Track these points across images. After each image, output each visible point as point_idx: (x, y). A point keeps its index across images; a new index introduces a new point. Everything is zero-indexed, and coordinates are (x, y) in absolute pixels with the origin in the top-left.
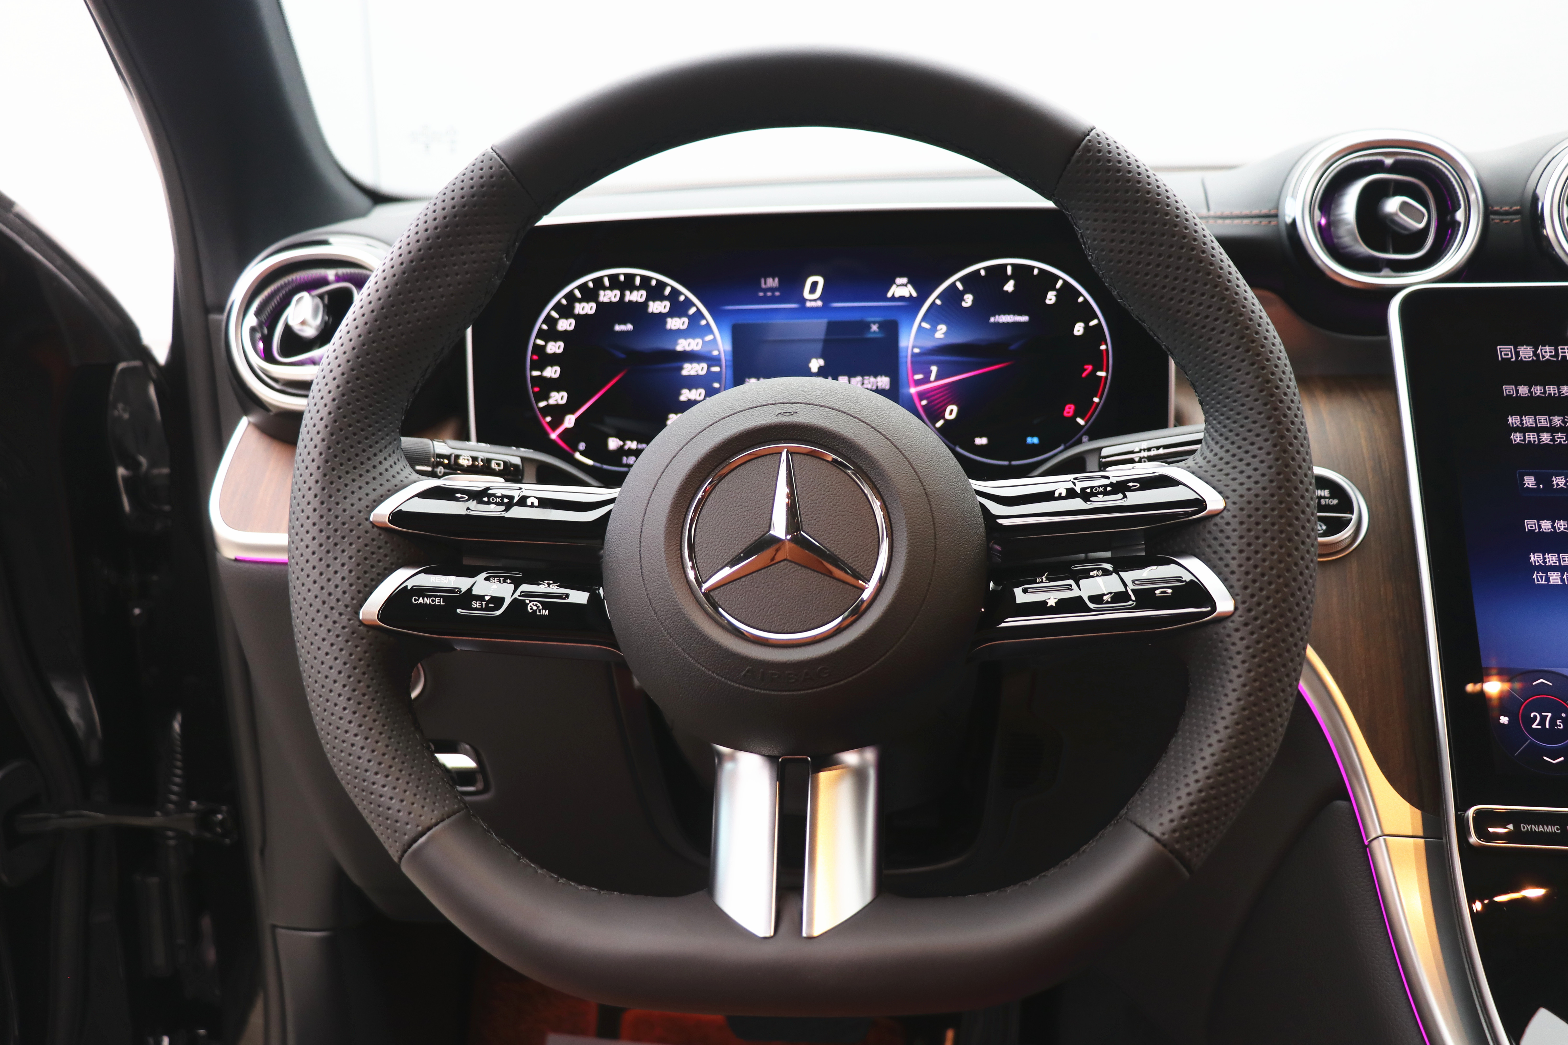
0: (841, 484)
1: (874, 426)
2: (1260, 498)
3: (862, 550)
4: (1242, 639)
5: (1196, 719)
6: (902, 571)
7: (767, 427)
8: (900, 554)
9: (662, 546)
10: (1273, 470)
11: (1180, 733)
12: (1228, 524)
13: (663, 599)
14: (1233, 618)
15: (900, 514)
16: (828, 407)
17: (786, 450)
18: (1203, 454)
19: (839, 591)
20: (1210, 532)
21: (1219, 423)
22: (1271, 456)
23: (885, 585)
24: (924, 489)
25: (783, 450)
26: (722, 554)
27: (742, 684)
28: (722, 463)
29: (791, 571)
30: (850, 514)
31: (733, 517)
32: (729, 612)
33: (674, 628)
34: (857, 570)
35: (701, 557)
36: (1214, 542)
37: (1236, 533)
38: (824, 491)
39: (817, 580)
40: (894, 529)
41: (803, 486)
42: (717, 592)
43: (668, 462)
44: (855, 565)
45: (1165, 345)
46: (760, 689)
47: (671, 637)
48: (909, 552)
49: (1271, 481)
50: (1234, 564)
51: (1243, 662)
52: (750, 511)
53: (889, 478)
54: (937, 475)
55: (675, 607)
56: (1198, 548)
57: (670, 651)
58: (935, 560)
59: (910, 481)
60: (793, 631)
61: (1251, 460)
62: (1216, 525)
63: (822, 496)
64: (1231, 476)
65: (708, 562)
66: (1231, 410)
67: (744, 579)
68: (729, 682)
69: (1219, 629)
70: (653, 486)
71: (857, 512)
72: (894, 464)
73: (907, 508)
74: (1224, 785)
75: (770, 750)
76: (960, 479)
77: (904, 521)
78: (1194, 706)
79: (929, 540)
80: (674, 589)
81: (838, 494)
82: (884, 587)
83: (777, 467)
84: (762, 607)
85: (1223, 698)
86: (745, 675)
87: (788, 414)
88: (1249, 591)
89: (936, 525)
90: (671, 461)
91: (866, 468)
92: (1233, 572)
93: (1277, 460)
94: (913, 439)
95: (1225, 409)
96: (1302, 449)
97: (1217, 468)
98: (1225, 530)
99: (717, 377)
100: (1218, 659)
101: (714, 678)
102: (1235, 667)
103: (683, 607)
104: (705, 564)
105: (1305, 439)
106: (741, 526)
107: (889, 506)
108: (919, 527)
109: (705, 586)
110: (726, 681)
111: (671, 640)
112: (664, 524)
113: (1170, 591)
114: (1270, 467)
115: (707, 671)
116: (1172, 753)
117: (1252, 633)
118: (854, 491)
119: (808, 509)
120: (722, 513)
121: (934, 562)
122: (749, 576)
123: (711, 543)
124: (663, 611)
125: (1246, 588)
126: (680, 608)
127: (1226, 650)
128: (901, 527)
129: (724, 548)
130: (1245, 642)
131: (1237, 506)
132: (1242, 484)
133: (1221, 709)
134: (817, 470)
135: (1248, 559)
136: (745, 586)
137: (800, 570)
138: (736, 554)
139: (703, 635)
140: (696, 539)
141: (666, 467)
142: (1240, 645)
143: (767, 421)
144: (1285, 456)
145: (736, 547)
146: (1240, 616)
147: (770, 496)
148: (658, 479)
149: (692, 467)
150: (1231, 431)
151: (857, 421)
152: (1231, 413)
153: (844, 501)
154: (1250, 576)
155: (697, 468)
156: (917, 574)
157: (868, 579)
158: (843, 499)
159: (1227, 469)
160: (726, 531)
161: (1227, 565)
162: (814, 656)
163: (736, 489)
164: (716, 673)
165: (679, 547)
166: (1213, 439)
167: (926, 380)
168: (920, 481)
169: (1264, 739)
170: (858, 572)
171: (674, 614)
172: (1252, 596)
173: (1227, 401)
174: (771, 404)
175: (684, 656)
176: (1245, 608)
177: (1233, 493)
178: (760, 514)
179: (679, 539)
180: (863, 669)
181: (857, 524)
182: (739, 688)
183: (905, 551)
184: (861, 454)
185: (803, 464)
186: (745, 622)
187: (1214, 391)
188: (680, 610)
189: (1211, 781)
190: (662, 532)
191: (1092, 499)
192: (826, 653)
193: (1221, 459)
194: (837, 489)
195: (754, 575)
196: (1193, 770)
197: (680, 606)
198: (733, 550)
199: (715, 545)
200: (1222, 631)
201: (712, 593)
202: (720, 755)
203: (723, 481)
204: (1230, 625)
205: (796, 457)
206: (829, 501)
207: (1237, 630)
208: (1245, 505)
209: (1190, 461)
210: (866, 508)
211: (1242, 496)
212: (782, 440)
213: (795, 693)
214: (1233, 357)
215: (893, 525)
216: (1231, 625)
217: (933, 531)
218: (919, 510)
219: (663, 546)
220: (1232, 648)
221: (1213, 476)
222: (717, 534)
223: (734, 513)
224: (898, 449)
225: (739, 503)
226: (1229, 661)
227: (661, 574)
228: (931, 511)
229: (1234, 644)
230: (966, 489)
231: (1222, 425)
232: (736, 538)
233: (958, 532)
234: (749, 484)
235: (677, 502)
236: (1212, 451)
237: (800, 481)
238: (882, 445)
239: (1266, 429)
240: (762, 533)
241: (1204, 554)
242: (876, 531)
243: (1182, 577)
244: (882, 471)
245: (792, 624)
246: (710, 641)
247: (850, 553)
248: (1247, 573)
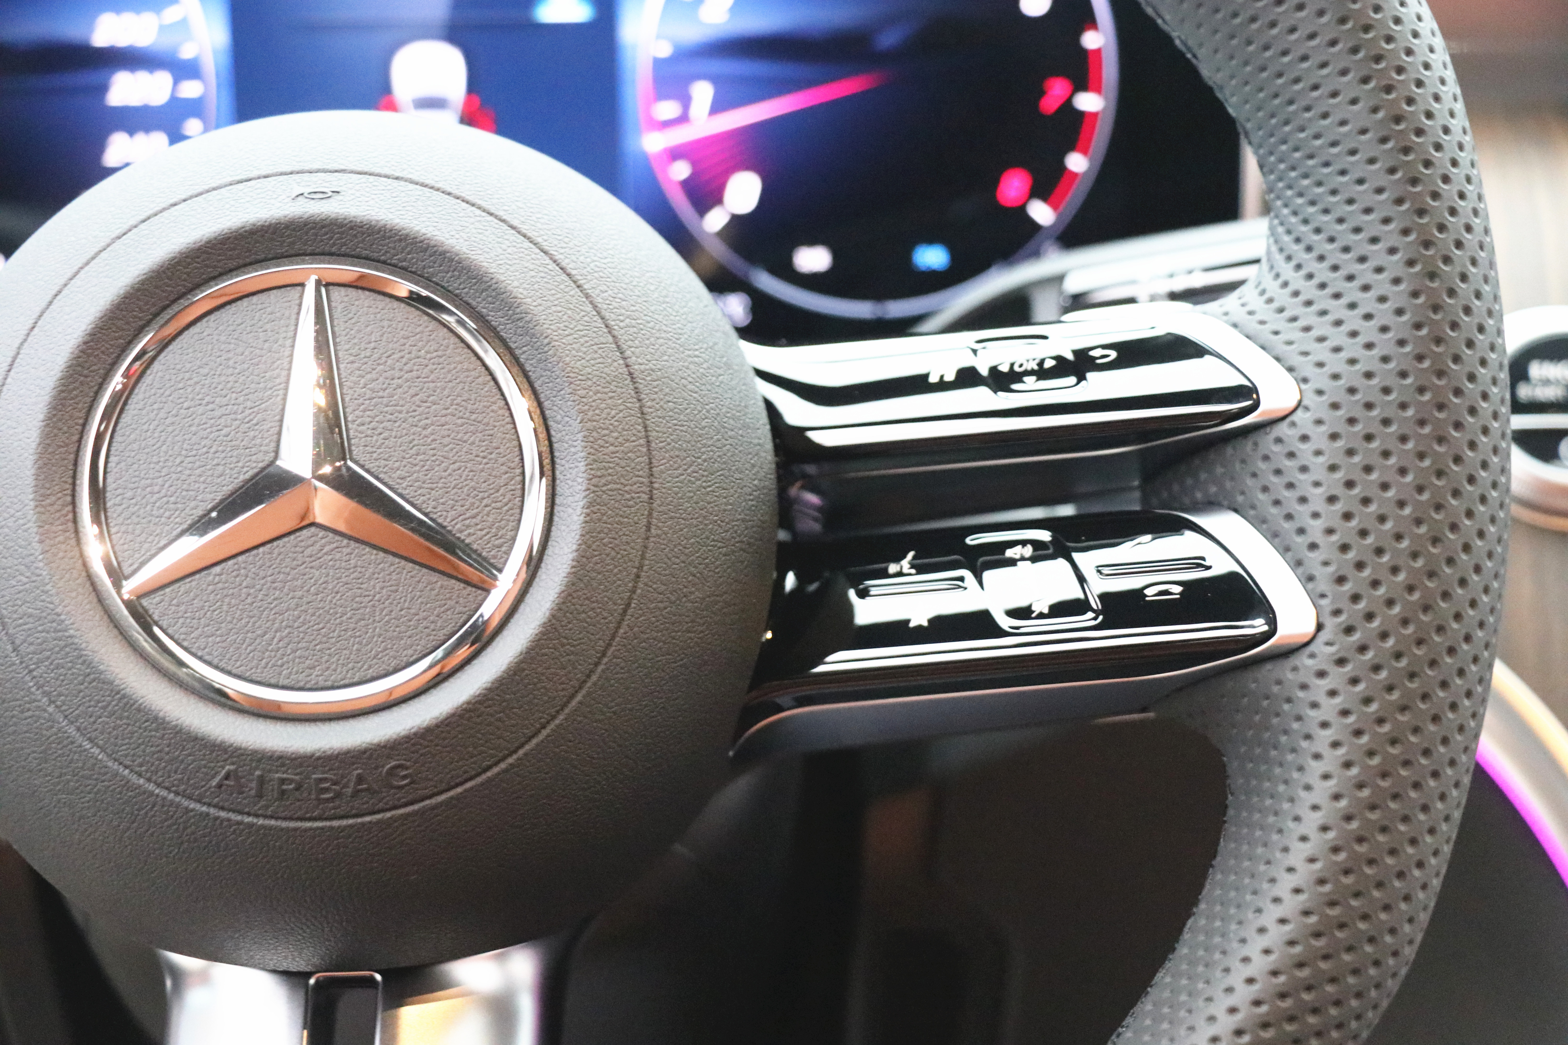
0: (440, 353)
1: (515, 223)
2: (1375, 381)
3: (485, 502)
4: (1333, 693)
5: (1236, 873)
6: (575, 547)
7: (270, 225)
8: (570, 510)
9: (29, 498)
10: (1405, 318)
11: (1203, 906)
12: (1305, 438)
13: (30, 616)
14: (1312, 648)
15: (571, 422)
16: (412, 182)
17: (313, 278)
18: (1259, 283)
19: (434, 592)
20: (1266, 458)
21: (1295, 213)
22: (1402, 287)
23: (537, 580)
24: (627, 366)
25: (308, 278)
26: (167, 514)
27: (215, 806)
28: (168, 306)
29: (326, 549)
30: (460, 421)
31: (193, 429)
32: (185, 644)
33: (58, 683)
34: (475, 547)
35: (121, 519)
36: (1274, 479)
37: (1321, 459)
38: (401, 370)
39: (383, 570)
40: (556, 454)
41: (352, 358)
42: (157, 597)
43: (44, 304)
44: (469, 535)
45: (1179, 37)
46: (257, 816)
47: (51, 702)
48: (590, 505)
49: (1401, 343)
50: (1316, 528)
51: (1335, 745)
52: (233, 416)
53: (546, 341)
54: (658, 335)
55: (60, 634)
56: (1243, 493)
57: (48, 733)
58: (649, 523)
59: (595, 347)
60: (329, 683)
61: (1358, 296)
62: (1279, 440)
63: (396, 381)
64: (1315, 333)
65: (137, 532)
66: (1319, 184)
67: (217, 569)
68: (186, 803)
69: (1284, 670)
70: (9, 360)
71: (474, 417)
72: (559, 308)
73: (586, 407)
74: (1291, 1019)
75: (286, 958)
76: (715, 344)
77: (580, 436)
78: (1233, 845)
79: (635, 479)
80: (58, 594)
81: (432, 377)
82: (535, 584)
83: (294, 317)
84: (259, 632)
85: (1291, 824)
86: (219, 786)
87: (321, 196)
88: (1347, 587)
89: (653, 445)
90: (51, 303)
91: (495, 319)
92: (1313, 546)
93: (1415, 294)
94: (605, 254)
95: (1306, 182)
96: (1473, 270)
97: (1287, 314)
98: (1298, 453)
99: (194, 108)
100: (1283, 739)
101: (151, 794)
102: (1317, 756)
103: (78, 633)
104: (130, 537)
105: (1481, 248)
106: (212, 450)
107: (547, 404)
108: (611, 448)
109: (130, 587)
110: (178, 799)
111: (51, 709)
112: (34, 445)
113: (1177, 589)
114: (1400, 312)
115: (134, 778)
116: (1185, 951)
117: (1354, 681)
118: (468, 370)
119: (364, 411)
120: (168, 421)
121: (648, 528)
122: (231, 562)
123: (144, 489)
124: (31, 644)
125: (1341, 580)
126: (71, 637)
127: (1299, 718)
128: (573, 450)
129: (172, 499)
130: (1338, 700)
131: (1324, 398)
132: (1337, 350)
133: (1286, 850)
134: (386, 323)
135: (1347, 516)
136: (220, 585)
137: (348, 546)
138: (201, 513)
139: (124, 696)
140: (110, 480)
141: (40, 316)
142: (1329, 708)
143: (271, 213)
144: (1432, 285)
145: (199, 498)
146: (1329, 644)
147: (278, 381)
148: (22, 344)
149: (98, 315)
150: (1318, 231)
151: (478, 212)
152: (1320, 190)
153: (446, 393)
154: (1351, 555)
155: (111, 318)
156: (608, 555)
157: (500, 566)
158: (444, 389)
159: (1308, 317)
160: (178, 461)
161: (1301, 531)
162: (376, 741)
163: (200, 367)
164: (155, 783)
165: (69, 499)
166: (1281, 250)
167: (683, 119)
168: (618, 347)
169: (1383, 916)
170: (475, 551)
171: (57, 649)
172: (1355, 598)
173: (1311, 162)
174: (282, 174)
175: (80, 746)
176: (1340, 624)
177: (1318, 370)
178: (254, 422)
179: (70, 481)
180: (489, 768)
181: (473, 443)
182: (208, 814)
183: (581, 504)
184: (483, 286)
185: (354, 309)
186: (222, 664)
187: (1284, 142)
188: (70, 641)
189: (1264, 1009)
190: (29, 463)
191: (1014, 387)
192: (403, 733)
193: (1296, 294)
194: (431, 367)
195: (240, 559)
196: (1224, 986)
197: (71, 632)
198: (193, 504)
199: (152, 493)
200: (1290, 676)
201: (145, 602)
202: (177, 974)
203: (171, 347)
204: (1303, 660)
205: (337, 293)
206: (412, 391)
207: (1321, 674)
208: (1342, 397)
209: (1230, 301)
210: (494, 407)
211: (1336, 377)
212: (305, 254)
213: (335, 823)
214: (1324, 65)
215: (556, 446)
216: (1310, 662)
217: (645, 459)
218: (613, 412)
219: (31, 497)
220: (1312, 713)
221: (1276, 333)
222: (158, 467)
223: (196, 421)
224: (568, 275)
225: (207, 399)
226: (1304, 744)
227: (27, 560)
228: (642, 413)
229: (1315, 705)
230: (728, 366)
231: (1301, 217)
232: (200, 476)
233: (705, 461)
234: (230, 355)
235: (63, 395)
236: (1277, 276)
237: (347, 347)
238: (532, 267)
239: (1391, 226)
240: (261, 465)
241: (1253, 507)
242: (517, 459)
243: (1203, 559)
244: (531, 325)
245: (328, 668)
246: (139, 710)
247: (459, 508)
248: (1344, 548)
